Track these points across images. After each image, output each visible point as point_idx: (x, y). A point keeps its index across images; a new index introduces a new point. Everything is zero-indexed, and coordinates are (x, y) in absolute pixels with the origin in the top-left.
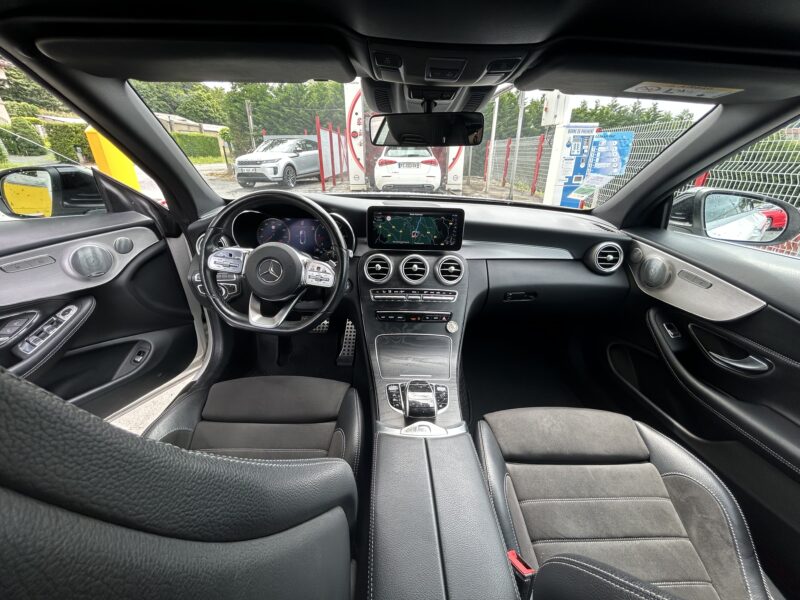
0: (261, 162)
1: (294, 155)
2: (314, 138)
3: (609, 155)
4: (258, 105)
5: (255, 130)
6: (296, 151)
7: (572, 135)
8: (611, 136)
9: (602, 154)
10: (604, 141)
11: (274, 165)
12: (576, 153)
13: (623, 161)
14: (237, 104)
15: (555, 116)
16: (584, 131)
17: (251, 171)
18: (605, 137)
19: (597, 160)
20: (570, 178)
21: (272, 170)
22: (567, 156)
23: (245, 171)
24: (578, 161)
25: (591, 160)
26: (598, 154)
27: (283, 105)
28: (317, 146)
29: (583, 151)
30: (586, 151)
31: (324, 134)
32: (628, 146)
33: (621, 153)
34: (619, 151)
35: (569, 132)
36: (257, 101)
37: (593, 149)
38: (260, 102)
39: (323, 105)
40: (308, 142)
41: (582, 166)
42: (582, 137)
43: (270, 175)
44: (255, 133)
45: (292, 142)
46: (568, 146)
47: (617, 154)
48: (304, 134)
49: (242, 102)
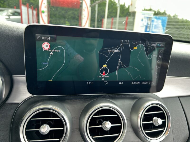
2: (18, 10)
3: (158, 26)
8: (158, 18)
9: (155, 26)
10: (155, 20)
12: (145, 24)
13: (164, 29)
15: (135, 8)
16: (148, 15)
24: (146, 28)
25: (151, 28)
28: (20, 14)
29: (148, 24)
31: (24, 9)
33: (163, 25)
35: (142, 15)
37: (152, 23)
40: (16, 12)
41: (148, 30)
42: (148, 17)
46: (142, 21)
47: (161, 26)
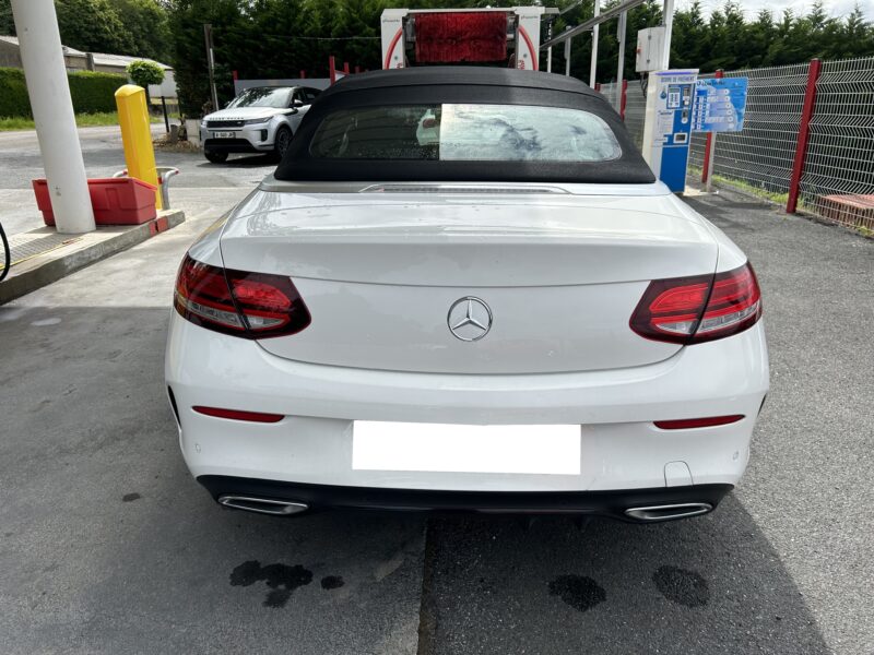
0: (243, 123)
1: (290, 110)
3: (721, 106)
4: (224, 31)
5: (217, 71)
6: (291, 105)
7: (666, 84)
8: (721, 83)
9: (712, 105)
10: (713, 89)
11: (261, 126)
12: (674, 106)
13: (739, 114)
14: (189, 30)
15: (648, 61)
16: (681, 79)
17: (228, 135)
18: (714, 84)
19: (707, 112)
20: (671, 137)
21: (259, 134)
22: (664, 109)
23: (219, 135)
24: (678, 116)
26: (708, 105)
27: (265, 31)
29: (682, 103)
30: (687, 103)
32: (742, 95)
33: (736, 104)
34: (733, 101)
35: (663, 80)
36: (223, 25)
38: (228, 28)
39: (330, 29)
41: (684, 121)
42: (680, 86)
43: (256, 141)
44: (218, 76)
45: (283, 93)
46: (663, 97)
47: (730, 105)
48: (299, 77)
49: (198, 27)
